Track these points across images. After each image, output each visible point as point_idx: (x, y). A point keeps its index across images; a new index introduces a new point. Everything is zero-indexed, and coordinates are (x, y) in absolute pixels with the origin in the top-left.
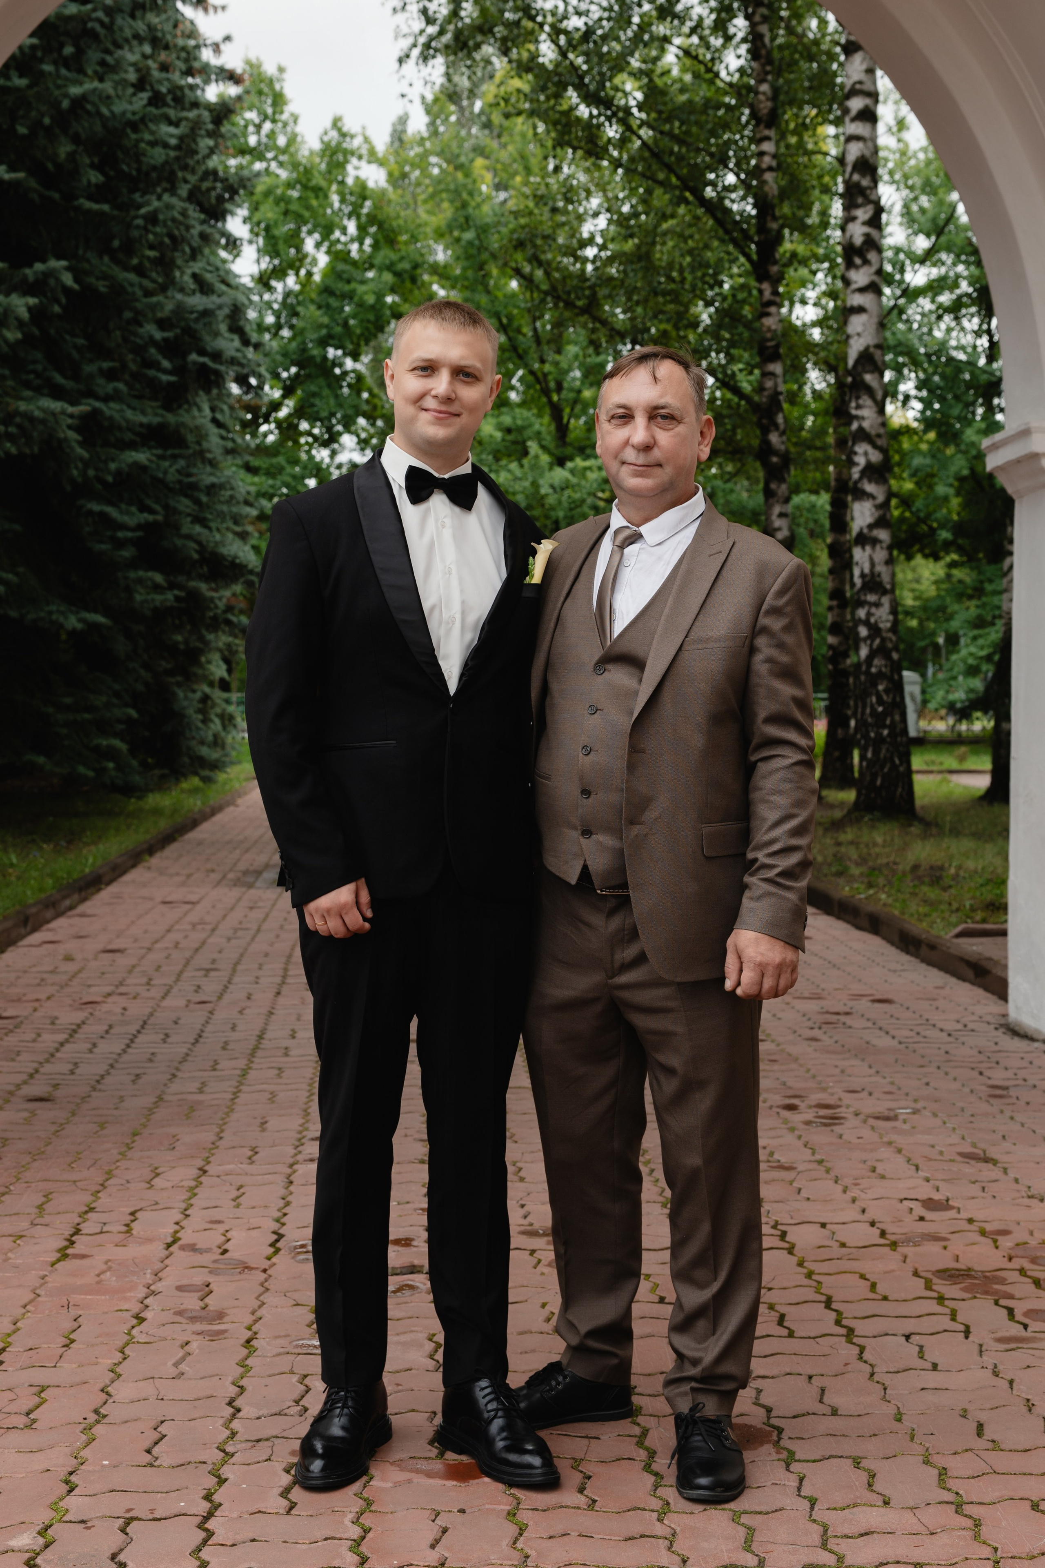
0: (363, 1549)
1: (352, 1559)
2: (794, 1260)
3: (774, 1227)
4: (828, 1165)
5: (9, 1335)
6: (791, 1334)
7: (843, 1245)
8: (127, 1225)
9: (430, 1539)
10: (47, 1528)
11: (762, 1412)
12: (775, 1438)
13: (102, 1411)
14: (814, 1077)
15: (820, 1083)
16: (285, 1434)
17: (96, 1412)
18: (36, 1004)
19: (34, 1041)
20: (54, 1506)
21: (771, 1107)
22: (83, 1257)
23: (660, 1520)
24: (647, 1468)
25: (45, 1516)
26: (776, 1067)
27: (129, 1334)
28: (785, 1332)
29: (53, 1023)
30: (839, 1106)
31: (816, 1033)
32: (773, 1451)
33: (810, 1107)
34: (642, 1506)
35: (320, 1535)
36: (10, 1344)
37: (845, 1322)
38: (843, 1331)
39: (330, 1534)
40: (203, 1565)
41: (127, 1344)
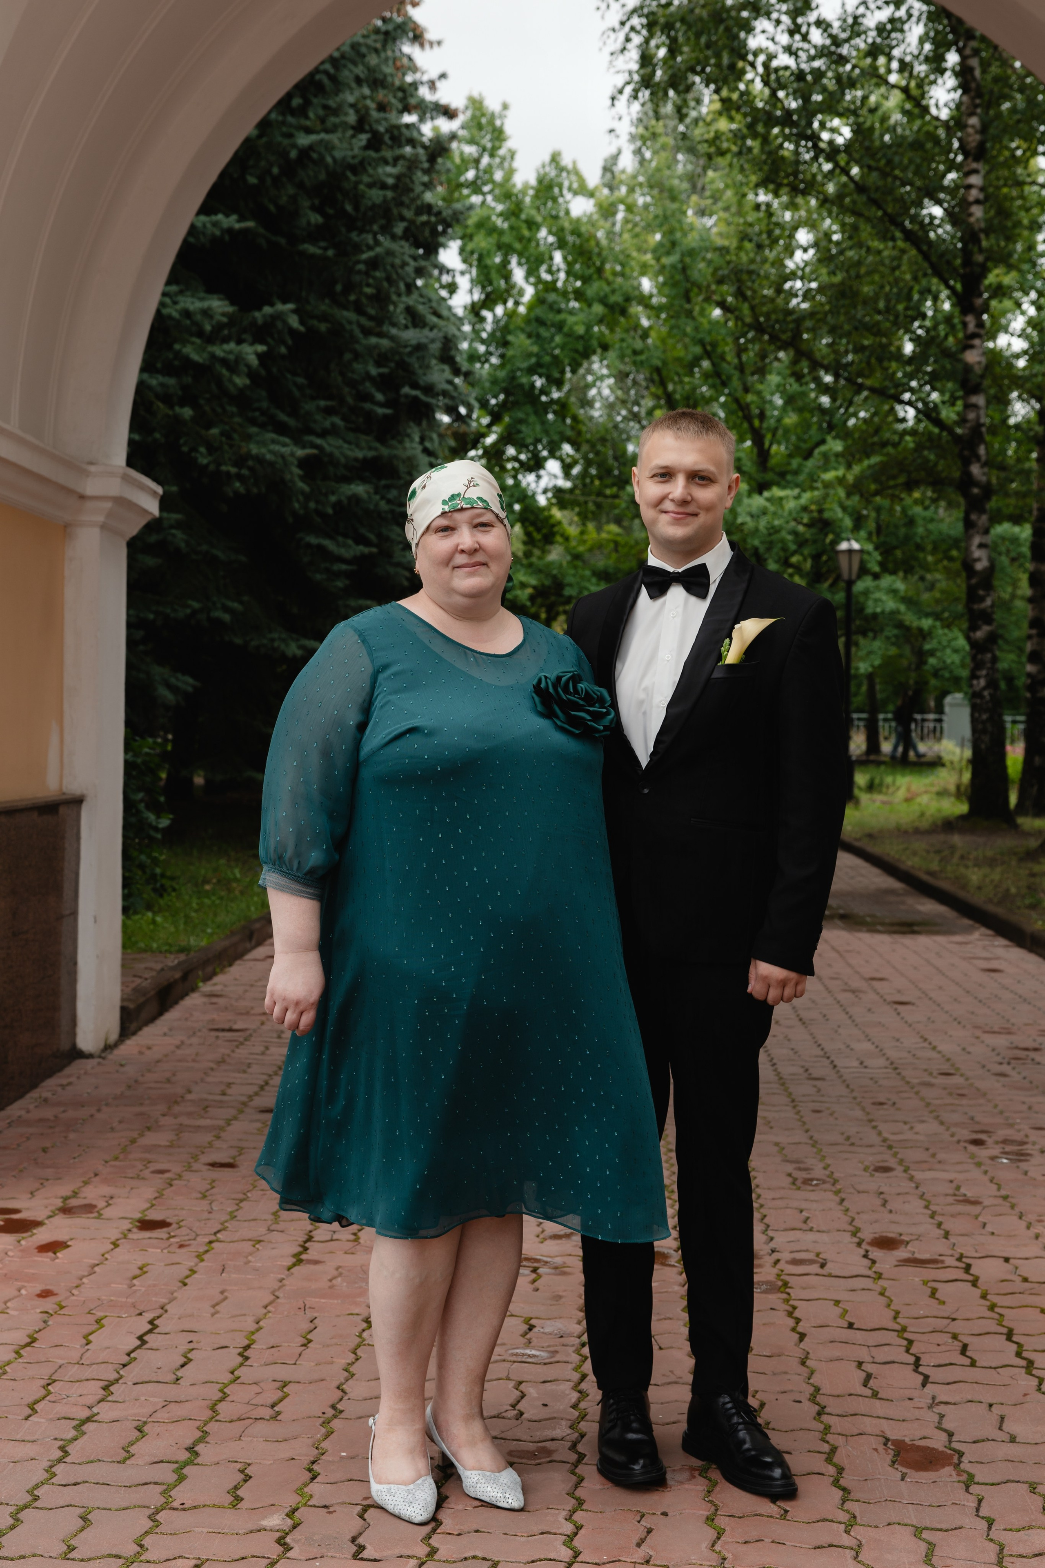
0: (577, 1542)
1: (565, 1554)
2: (977, 1292)
3: (959, 1259)
4: (1013, 1201)
5: (253, 1333)
6: (973, 1364)
7: (1025, 1280)
8: (355, 1234)
9: (635, 1540)
10: (294, 1511)
11: (944, 1436)
12: (956, 1460)
13: (339, 1406)
14: (1001, 1112)
15: (1007, 1118)
16: (503, 1435)
17: (333, 1407)
18: (264, 1018)
19: (263, 1054)
20: (299, 1491)
21: (959, 1142)
22: (316, 1262)
23: (847, 1532)
24: (836, 1483)
25: (292, 1500)
26: (964, 1101)
27: (360, 1336)
28: (967, 1361)
29: (279, 1037)
30: (1025, 1143)
31: (1005, 1068)
32: (954, 1473)
33: (997, 1143)
34: (830, 1518)
35: (536, 1529)
36: (254, 1342)
37: (1025, 1354)
38: (1023, 1363)
39: (546, 1529)
40: (433, 1552)
41: (359, 1346)
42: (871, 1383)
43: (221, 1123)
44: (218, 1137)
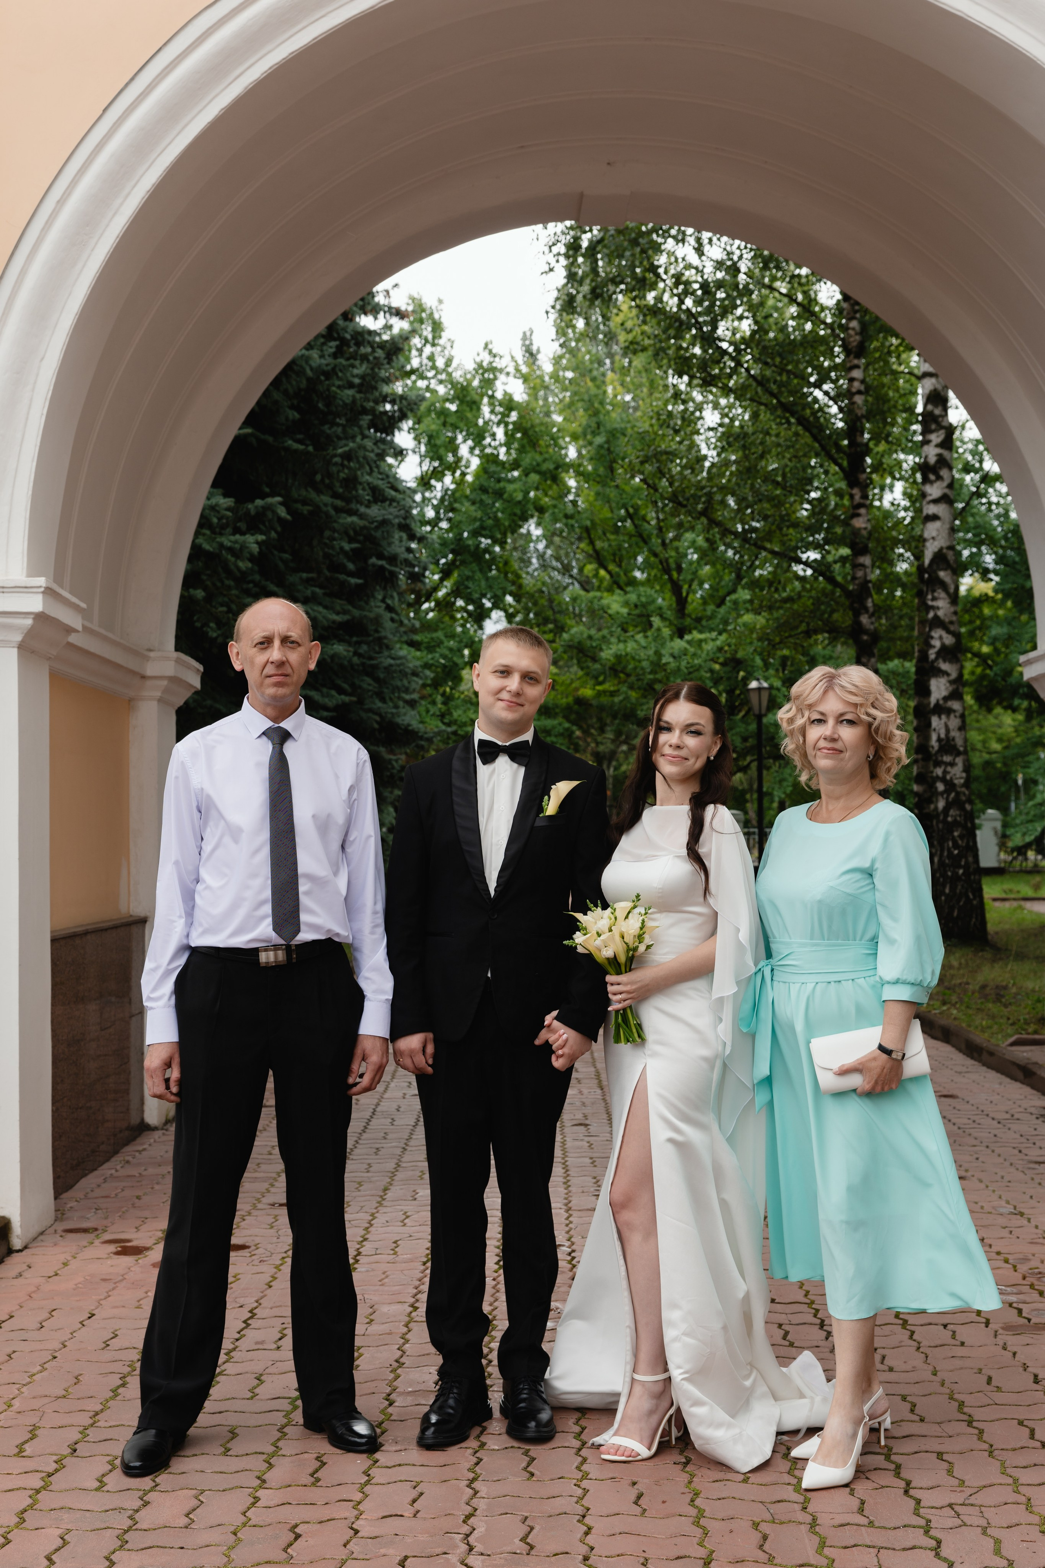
13: (402, 1360)
17: (397, 1361)
40: (483, 1445)
41: (409, 1322)
42: (789, 1337)
43: (274, 1175)
44: (272, 1185)
